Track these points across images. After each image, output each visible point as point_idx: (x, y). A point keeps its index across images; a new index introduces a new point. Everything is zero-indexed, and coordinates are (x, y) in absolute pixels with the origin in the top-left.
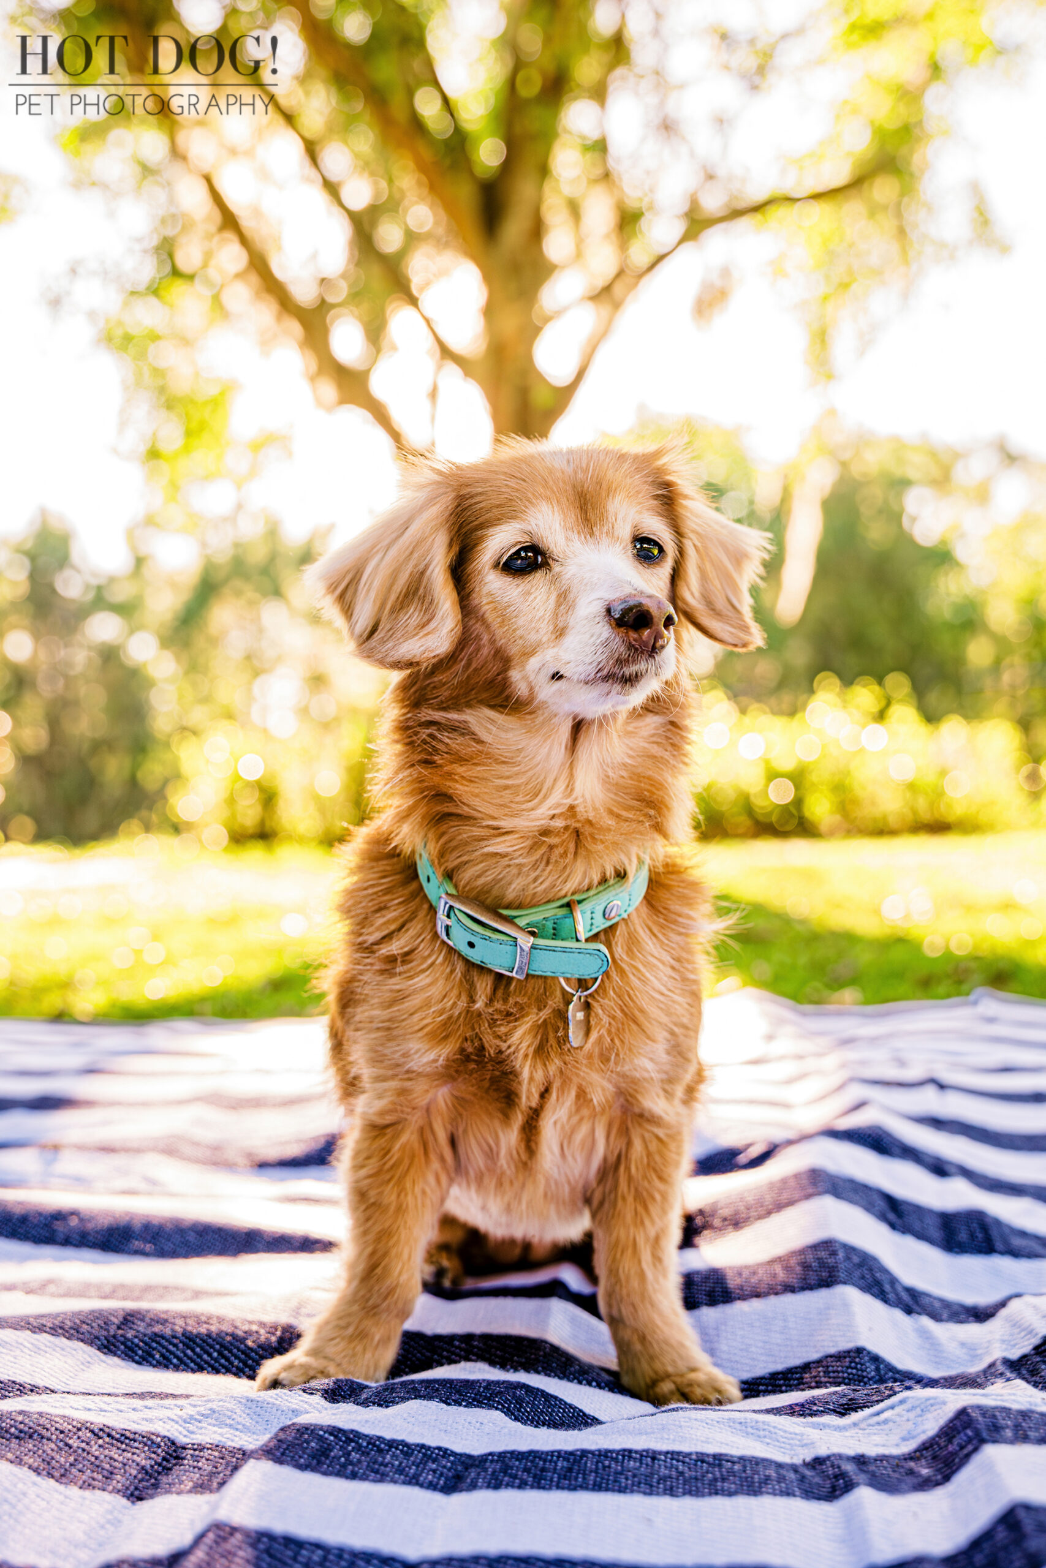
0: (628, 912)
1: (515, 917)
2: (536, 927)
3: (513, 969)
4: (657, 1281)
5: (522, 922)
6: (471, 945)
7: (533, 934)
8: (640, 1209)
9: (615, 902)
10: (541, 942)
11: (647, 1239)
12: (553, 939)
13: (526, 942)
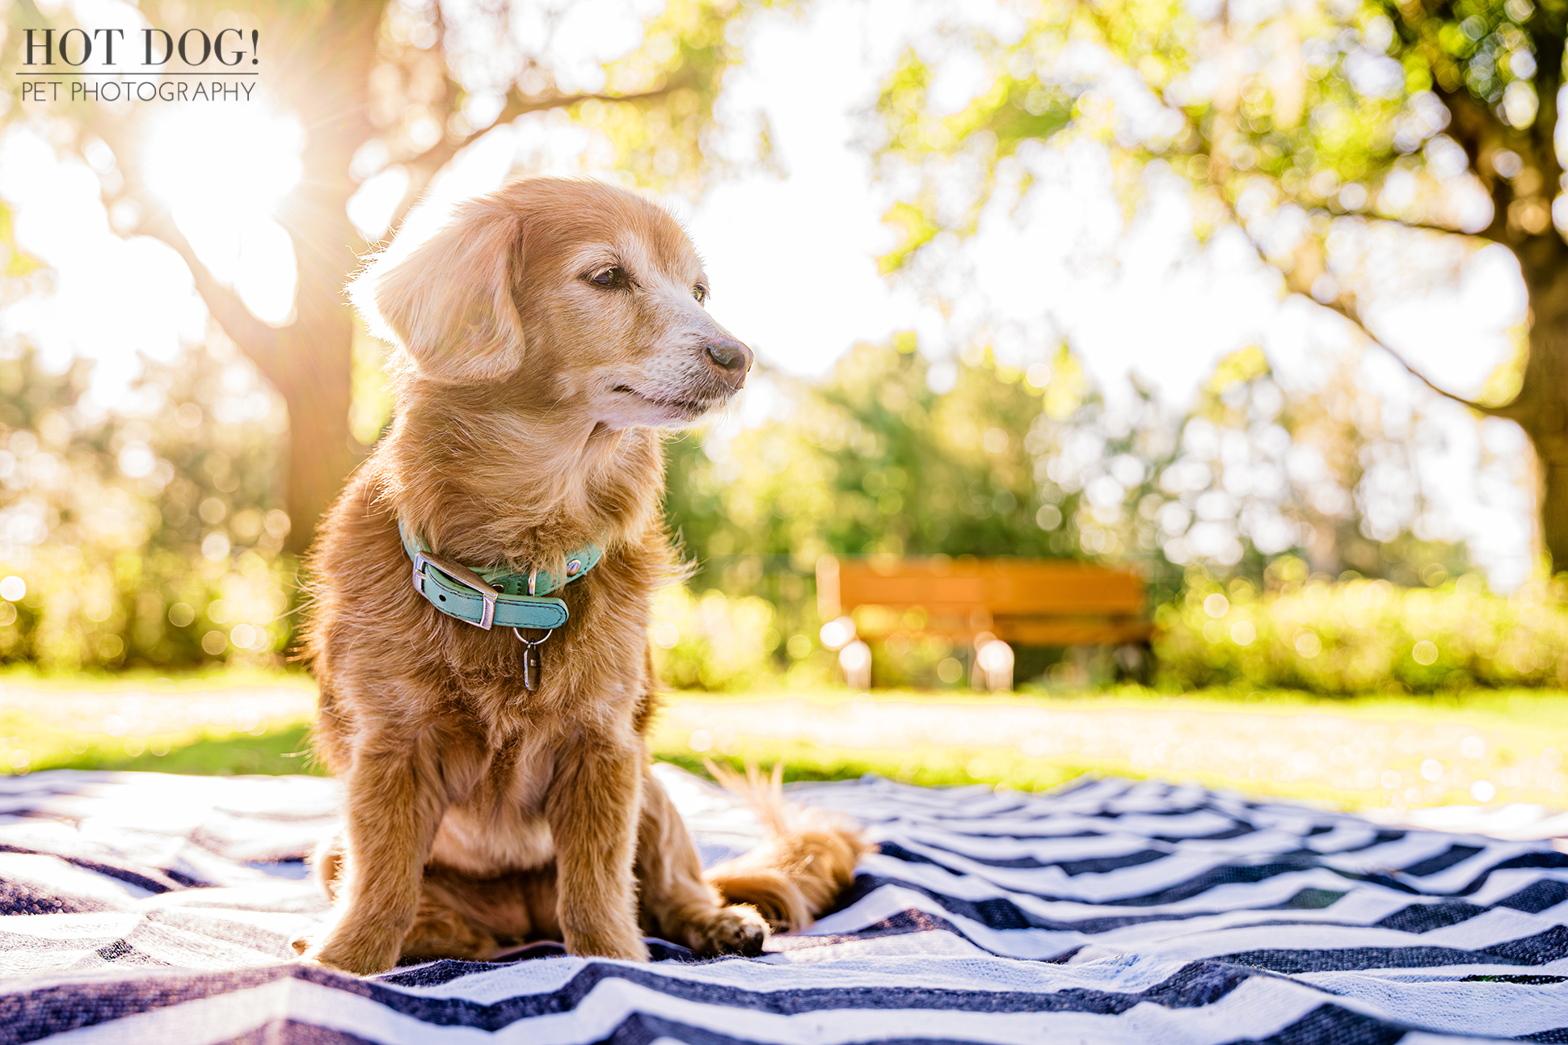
0: (587, 570)
1: (483, 574)
2: (502, 583)
3: (480, 620)
4: (608, 891)
5: (488, 579)
6: (443, 598)
7: (499, 590)
8: (594, 825)
9: (576, 561)
10: (504, 596)
11: (600, 852)
12: (518, 594)
13: (491, 596)
